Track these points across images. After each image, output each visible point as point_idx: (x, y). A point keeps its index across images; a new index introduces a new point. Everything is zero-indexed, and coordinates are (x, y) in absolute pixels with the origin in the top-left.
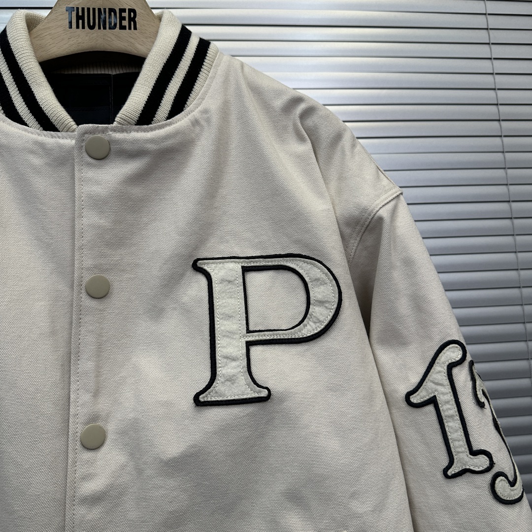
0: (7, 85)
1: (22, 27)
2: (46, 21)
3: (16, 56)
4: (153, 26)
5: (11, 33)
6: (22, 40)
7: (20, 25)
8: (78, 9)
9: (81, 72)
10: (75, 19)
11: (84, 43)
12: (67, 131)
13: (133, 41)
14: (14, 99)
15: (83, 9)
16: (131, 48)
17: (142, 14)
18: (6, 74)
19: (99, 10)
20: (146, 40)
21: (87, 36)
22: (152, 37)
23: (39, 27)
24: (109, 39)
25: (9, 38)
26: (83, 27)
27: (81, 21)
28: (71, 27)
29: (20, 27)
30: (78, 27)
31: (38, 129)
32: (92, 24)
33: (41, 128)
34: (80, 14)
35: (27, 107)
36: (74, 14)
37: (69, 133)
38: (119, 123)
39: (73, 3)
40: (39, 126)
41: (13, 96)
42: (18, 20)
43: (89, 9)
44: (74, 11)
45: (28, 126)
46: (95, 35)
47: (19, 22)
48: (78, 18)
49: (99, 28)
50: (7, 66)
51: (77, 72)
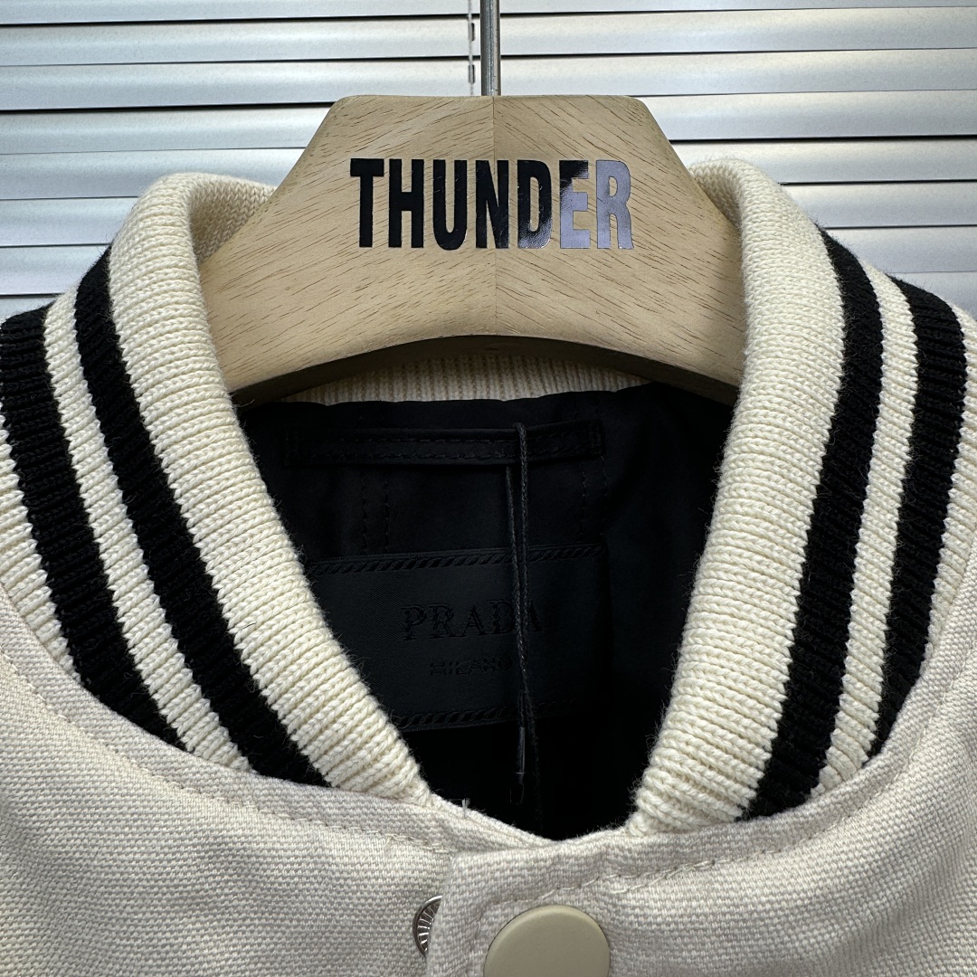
0: (97, 532)
1: (175, 260)
2: (269, 217)
3: (142, 401)
4: (695, 230)
5: (127, 290)
6: (169, 325)
7: (165, 250)
8: (396, 165)
9: (385, 397)
10: (387, 206)
11: (417, 304)
12: (365, 791)
13: (612, 291)
14: (121, 605)
15: (418, 166)
16: (608, 323)
17: (653, 185)
18: (97, 476)
19: (482, 167)
20: (671, 289)
21: (430, 275)
22: (692, 274)
23: (241, 241)
24: (519, 287)
25: (117, 310)
26: (417, 241)
27: (407, 216)
28: (366, 240)
29: (167, 261)
30: (395, 241)
31: (227, 765)
32: (450, 227)
33: (242, 761)
34: (407, 186)
35: (180, 648)
36: (381, 186)
37: (376, 802)
38: (661, 826)
39: (380, 142)
40: (229, 749)
41: (117, 588)
42: (160, 230)
43: (439, 166)
44: (381, 174)
45: (182, 747)
46: (461, 272)
47: (162, 239)
48: (399, 201)
49: (481, 243)
50: (101, 438)
51: (371, 397)
